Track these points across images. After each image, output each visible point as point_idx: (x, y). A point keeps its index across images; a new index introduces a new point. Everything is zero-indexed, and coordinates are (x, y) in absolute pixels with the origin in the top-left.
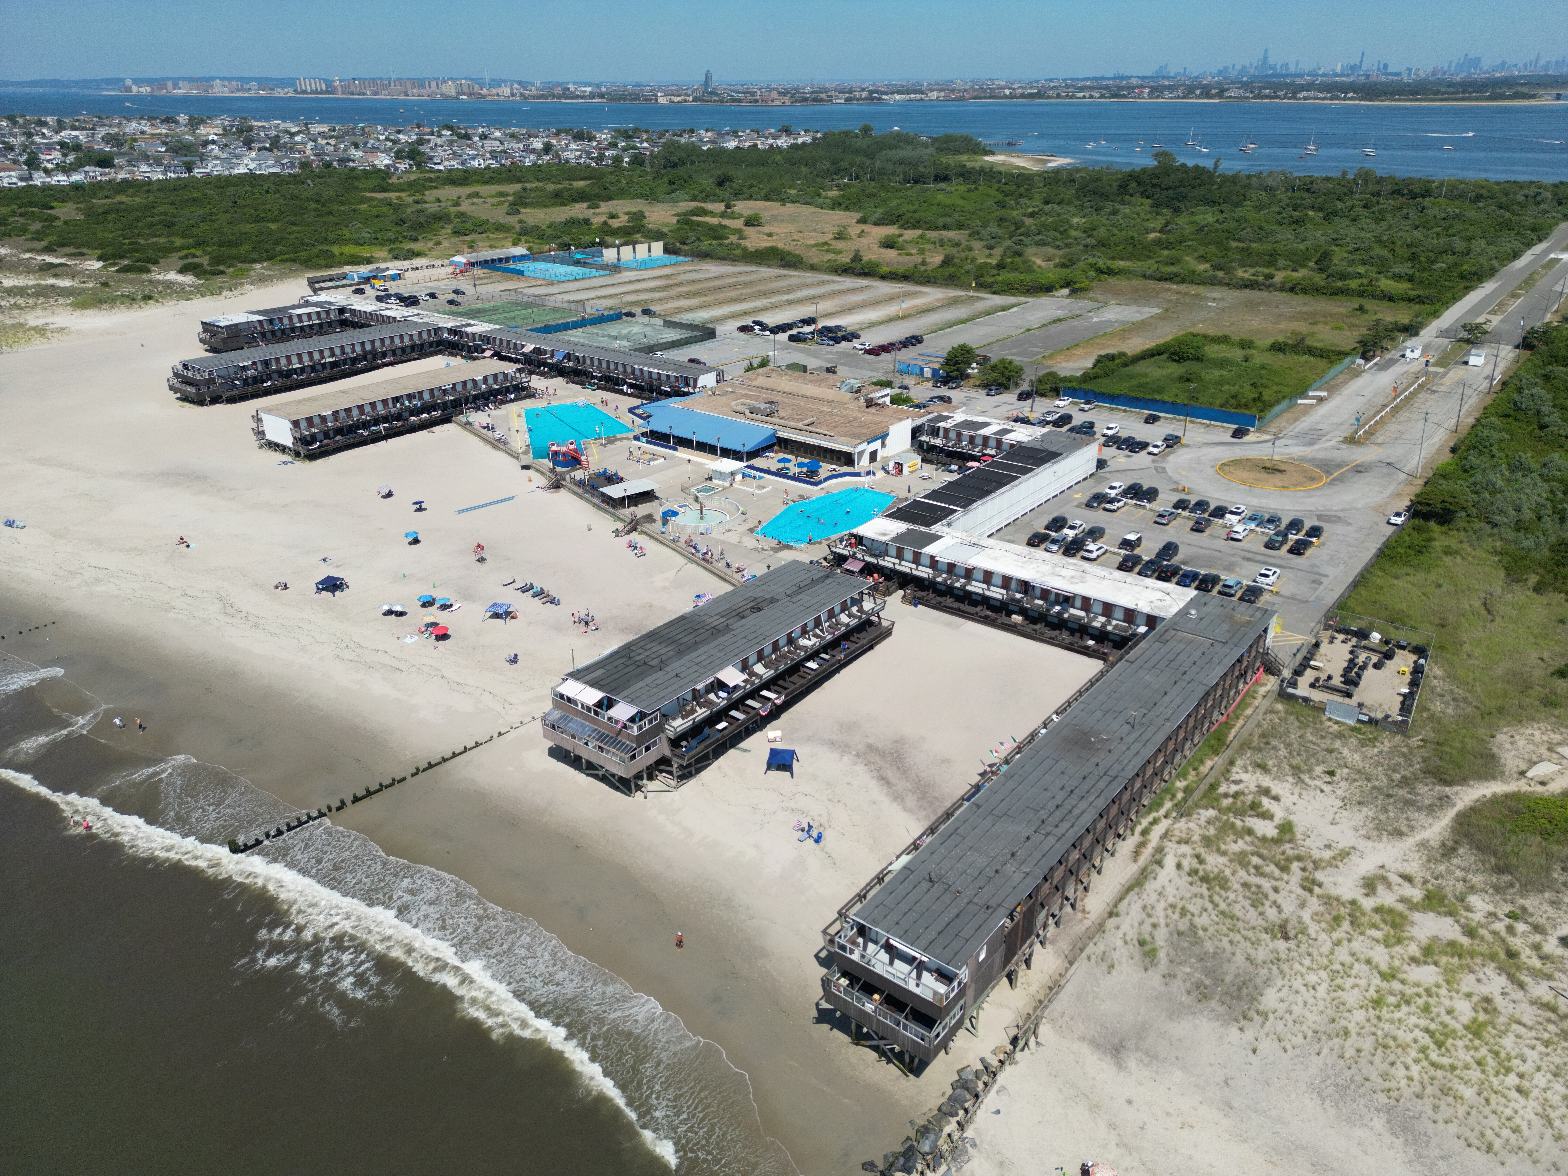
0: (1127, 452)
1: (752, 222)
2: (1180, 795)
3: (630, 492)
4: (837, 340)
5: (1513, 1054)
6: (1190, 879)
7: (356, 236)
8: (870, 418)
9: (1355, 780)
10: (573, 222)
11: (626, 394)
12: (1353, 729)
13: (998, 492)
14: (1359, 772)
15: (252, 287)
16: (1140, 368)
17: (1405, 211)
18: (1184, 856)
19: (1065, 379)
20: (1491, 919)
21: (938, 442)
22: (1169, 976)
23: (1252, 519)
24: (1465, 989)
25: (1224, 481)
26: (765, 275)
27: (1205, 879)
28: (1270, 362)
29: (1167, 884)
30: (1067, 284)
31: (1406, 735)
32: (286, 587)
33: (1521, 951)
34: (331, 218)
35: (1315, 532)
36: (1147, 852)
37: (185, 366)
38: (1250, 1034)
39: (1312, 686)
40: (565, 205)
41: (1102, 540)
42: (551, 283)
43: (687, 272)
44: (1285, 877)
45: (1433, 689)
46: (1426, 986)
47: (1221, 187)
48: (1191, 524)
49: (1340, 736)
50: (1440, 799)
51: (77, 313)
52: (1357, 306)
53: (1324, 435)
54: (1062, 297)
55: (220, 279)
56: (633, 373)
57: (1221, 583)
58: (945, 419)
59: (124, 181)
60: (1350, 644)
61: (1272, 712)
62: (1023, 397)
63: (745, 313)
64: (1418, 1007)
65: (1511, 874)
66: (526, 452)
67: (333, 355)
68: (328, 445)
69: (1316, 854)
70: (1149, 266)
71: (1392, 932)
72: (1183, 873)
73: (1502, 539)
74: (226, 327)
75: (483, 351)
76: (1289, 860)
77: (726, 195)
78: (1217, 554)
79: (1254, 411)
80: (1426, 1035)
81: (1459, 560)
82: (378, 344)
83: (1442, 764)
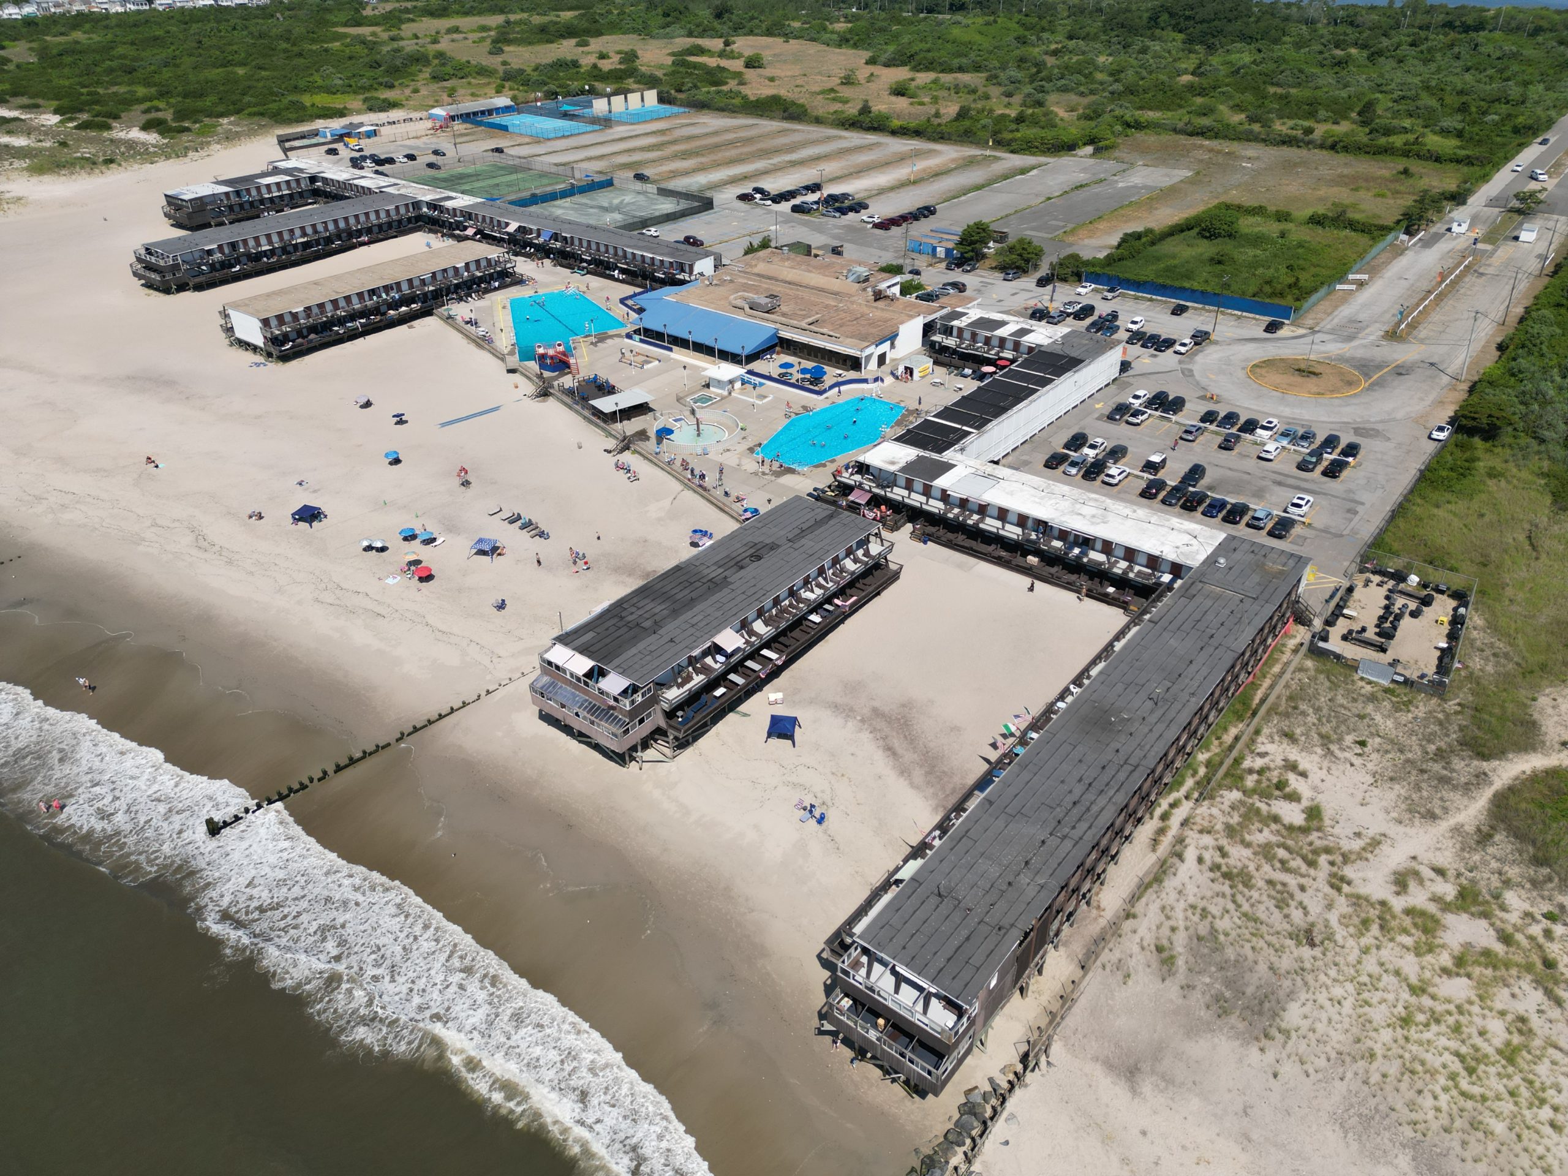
0: (1152, 351)
1: (753, 63)
2: (1202, 771)
3: (623, 405)
4: (843, 211)
5: (1548, 1083)
6: (1212, 875)
7: (328, 82)
8: (878, 314)
9: (1387, 752)
10: (561, 65)
11: (617, 280)
12: (1386, 691)
13: (1015, 409)
14: (1392, 741)
15: (219, 146)
16: (1168, 247)
17: (1456, 49)
18: (1206, 848)
19: (1087, 263)
20: (1528, 921)
21: (951, 342)
22: (1188, 987)
23: (1285, 435)
24: (1499, 1006)
25: (1255, 386)
26: (769, 129)
27: (1227, 876)
28: (1308, 238)
29: (1187, 880)
30: (1091, 141)
31: (1443, 699)
32: (261, 517)
33: (1559, 958)
34: (302, 60)
35: (1352, 450)
36: (1167, 841)
37: (148, 251)
38: (1270, 1056)
39: (1345, 638)
40: (552, 42)
41: (1124, 460)
42: (537, 140)
43: (683, 126)
44: (1312, 872)
45: (1472, 642)
46: (1458, 1002)
47: (1258, 21)
48: (1220, 439)
49: (1372, 698)
50: (1477, 776)
51: (35, 179)
52: (1401, 168)
53: (1364, 329)
54: (1086, 156)
55: (185, 137)
56: (625, 257)
57: (1250, 513)
58: (960, 315)
59: (80, 14)
60: (1386, 587)
61: (1301, 669)
62: (1042, 282)
63: (745, 178)
64: (1448, 1027)
65: (1550, 867)
66: (512, 353)
67: (304, 234)
68: (301, 345)
69: (1347, 845)
70: (1178, 117)
71: (1424, 938)
72: (1205, 867)
73: (1550, 458)
74: (191, 200)
75: (465, 228)
76: (1316, 852)
77: (725, 29)
78: (1246, 477)
79: (1289, 301)
80: (1456, 1059)
81: (1503, 483)
82: (352, 221)
83: (1479, 734)
